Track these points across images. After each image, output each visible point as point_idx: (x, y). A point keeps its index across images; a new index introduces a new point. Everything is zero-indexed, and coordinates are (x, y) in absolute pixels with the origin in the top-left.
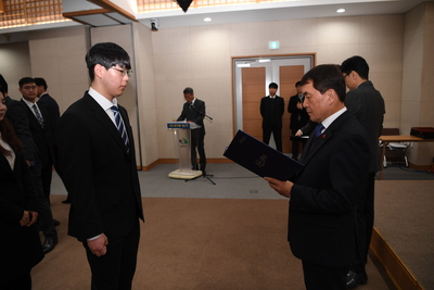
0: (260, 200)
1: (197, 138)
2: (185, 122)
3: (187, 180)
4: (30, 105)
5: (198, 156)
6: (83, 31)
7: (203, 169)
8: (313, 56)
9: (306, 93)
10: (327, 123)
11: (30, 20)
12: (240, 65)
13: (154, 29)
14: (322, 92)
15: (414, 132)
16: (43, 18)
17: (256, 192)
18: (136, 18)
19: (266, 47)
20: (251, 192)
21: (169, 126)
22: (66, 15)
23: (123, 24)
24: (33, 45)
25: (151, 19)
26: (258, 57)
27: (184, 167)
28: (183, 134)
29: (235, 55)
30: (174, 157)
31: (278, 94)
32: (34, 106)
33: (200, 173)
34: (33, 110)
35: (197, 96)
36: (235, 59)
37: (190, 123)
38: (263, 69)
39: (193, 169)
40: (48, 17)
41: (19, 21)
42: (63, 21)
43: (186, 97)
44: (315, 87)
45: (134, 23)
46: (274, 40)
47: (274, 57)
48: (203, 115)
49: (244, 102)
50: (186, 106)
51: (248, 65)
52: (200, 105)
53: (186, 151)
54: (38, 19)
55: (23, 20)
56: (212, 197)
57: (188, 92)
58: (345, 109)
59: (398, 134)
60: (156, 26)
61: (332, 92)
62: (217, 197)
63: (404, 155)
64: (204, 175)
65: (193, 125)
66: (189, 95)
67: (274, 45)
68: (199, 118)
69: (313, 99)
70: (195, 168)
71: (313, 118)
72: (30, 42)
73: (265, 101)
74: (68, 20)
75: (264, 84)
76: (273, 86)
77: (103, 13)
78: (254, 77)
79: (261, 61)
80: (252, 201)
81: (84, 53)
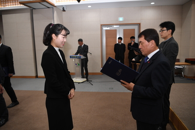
0: (114, 93)
1: (84, 63)
2: (78, 55)
3: (79, 83)
5: (85, 72)
6: (29, 11)
7: (87, 78)
8: (140, 24)
9: (141, 42)
10: (150, 56)
11: (3, 5)
12: (105, 28)
13: (64, 10)
14: (148, 41)
15: (187, 61)
16: (9, 4)
17: (112, 88)
18: (55, 5)
19: (117, 20)
20: (110, 89)
21: (71, 57)
22: (21, 3)
23: (49, 8)
24: (4, 17)
25: (62, 6)
26: (113, 25)
27: (78, 76)
28: (77, 61)
29: (102, 24)
30: (73, 72)
31: (122, 42)
33: (85, 79)
35: (85, 42)
36: (102, 26)
37: (81, 56)
38: (116, 30)
39: (82, 78)
40: (12, 4)
42: (19, 5)
43: (79, 43)
44: (145, 39)
45: (54, 7)
46: (121, 17)
47: (121, 25)
48: (87, 52)
49: (106, 46)
50: (79, 47)
51: (108, 29)
52: (86, 47)
53: (79, 69)
54: (7, 4)
56: (91, 91)
57: (80, 41)
58: (158, 50)
59: (179, 62)
61: (153, 41)
62: (94, 91)
63: (182, 71)
64: (87, 80)
65: (82, 57)
66: (80, 42)
67: (121, 19)
68: (85, 53)
69: (144, 45)
70: (83, 77)
71: (143, 53)
72: (3, 16)
73: (116, 45)
74: (22, 5)
75: (116, 38)
76: (120, 38)
77: (39, 2)
78: (111, 34)
79: (115, 26)
80: (110, 93)
81: (30, 21)
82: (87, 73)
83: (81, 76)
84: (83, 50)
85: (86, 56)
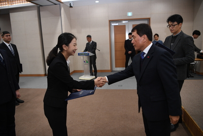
0: (123, 90)
1: (93, 60)
4: (8, 45)
5: (93, 69)
6: (36, 8)
7: (95, 75)
8: (149, 19)
9: (133, 36)
11: (10, 3)
12: (113, 24)
13: (71, 7)
14: (141, 36)
16: (16, 2)
17: (121, 86)
18: (62, 1)
19: (126, 15)
20: (119, 86)
21: (79, 54)
22: (28, 0)
23: (55, 4)
24: (13, 16)
25: (69, 2)
26: (122, 20)
27: (86, 74)
28: (86, 58)
29: (111, 19)
30: (81, 69)
32: (9, 45)
33: (94, 77)
34: (9, 47)
35: (93, 39)
36: (111, 21)
37: (89, 53)
38: (124, 26)
40: (19, 1)
41: (4, 3)
42: (26, 3)
45: (61, 4)
46: (130, 12)
47: (130, 20)
48: (95, 49)
49: (115, 42)
50: (87, 44)
51: (117, 24)
52: (94, 44)
53: (87, 67)
54: (14, 2)
55: (7, 3)
57: (89, 37)
60: (72, 5)
61: (145, 36)
65: (91, 54)
67: (130, 14)
68: (93, 50)
69: (136, 39)
70: (92, 75)
72: (10, 14)
74: (29, 3)
75: (125, 33)
76: (130, 34)
78: (120, 30)
79: (123, 22)
80: (119, 90)
81: (37, 19)
82: (96, 71)
83: (90, 74)
84: (91, 47)
85: (94, 52)
